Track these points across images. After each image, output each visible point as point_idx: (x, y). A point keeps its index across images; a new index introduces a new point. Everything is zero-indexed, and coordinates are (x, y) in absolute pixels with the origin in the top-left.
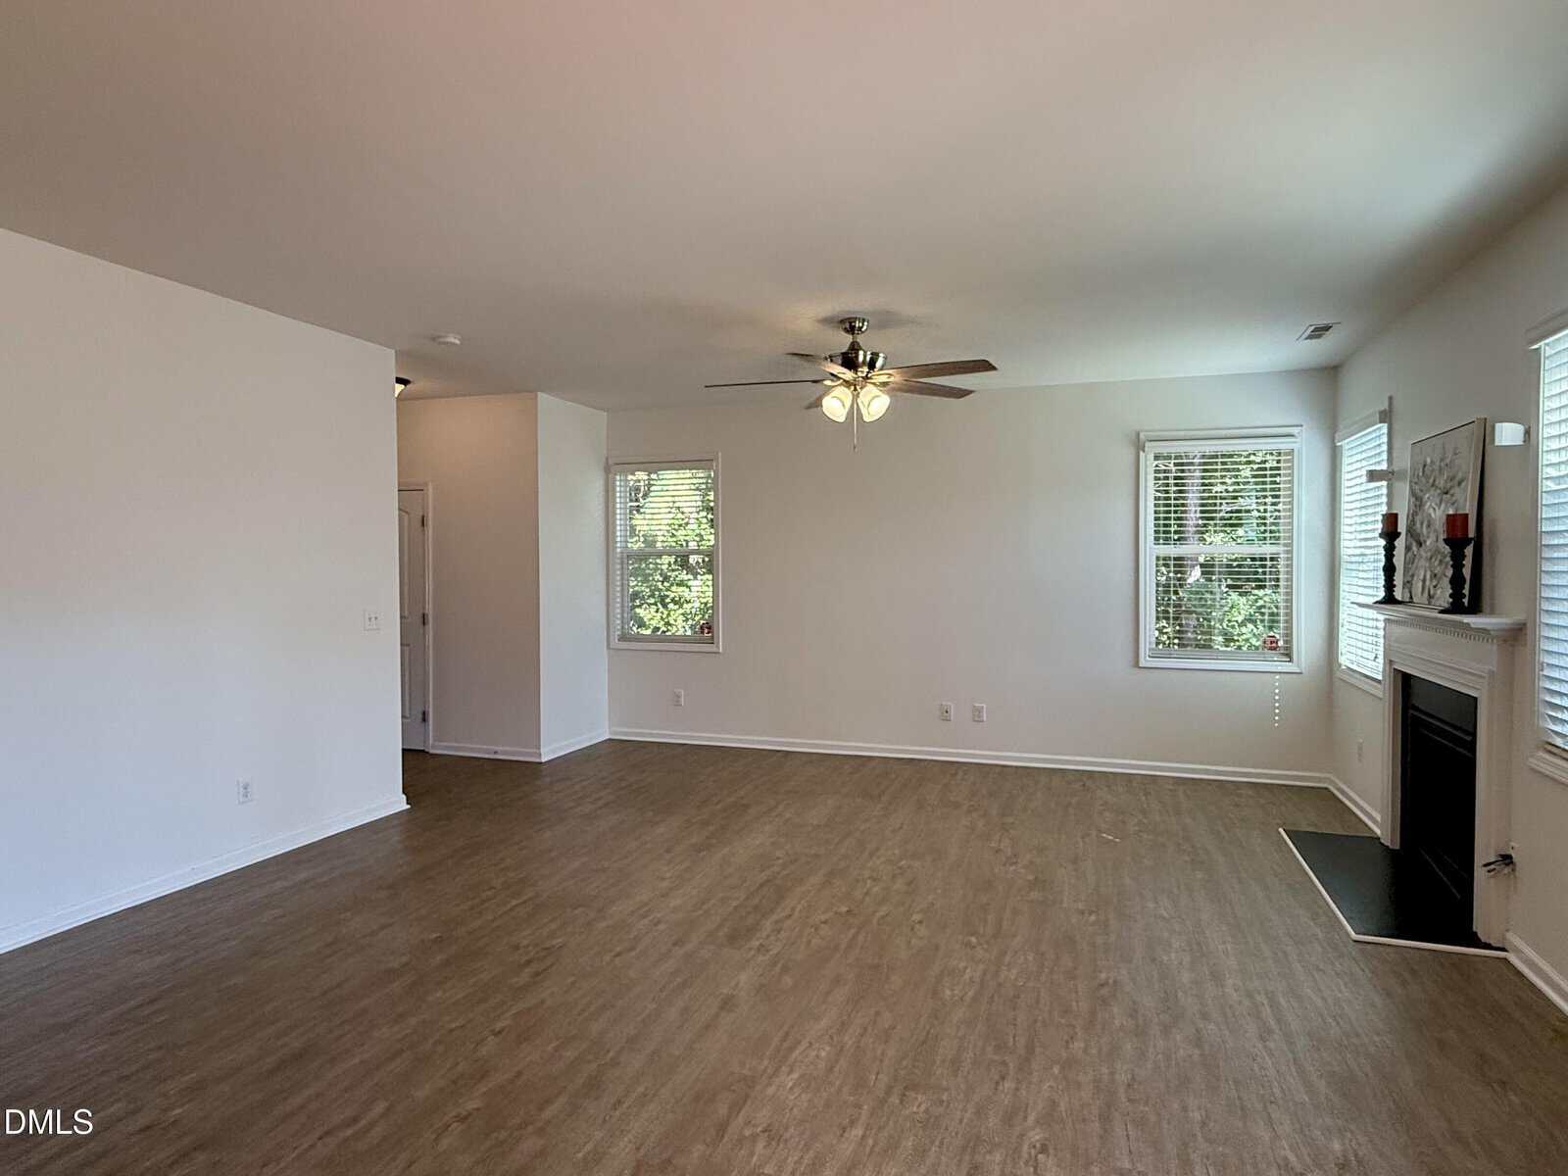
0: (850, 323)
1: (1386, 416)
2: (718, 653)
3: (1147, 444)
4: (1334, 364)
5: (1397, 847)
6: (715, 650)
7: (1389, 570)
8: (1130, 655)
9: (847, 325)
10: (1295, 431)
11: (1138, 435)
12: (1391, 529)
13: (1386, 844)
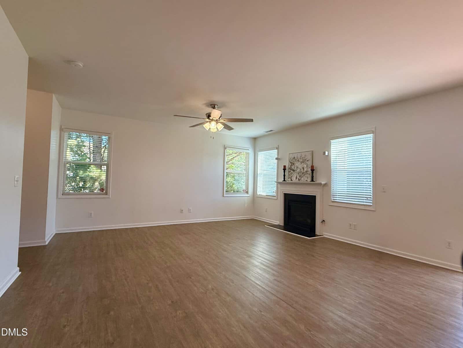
0: (214, 105)
1: (277, 148)
2: (109, 198)
3: (227, 148)
4: (255, 137)
5: (284, 225)
6: (108, 197)
7: (284, 176)
8: (222, 194)
9: (213, 106)
10: (250, 149)
11: (225, 146)
12: (284, 168)
13: (281, 225)
